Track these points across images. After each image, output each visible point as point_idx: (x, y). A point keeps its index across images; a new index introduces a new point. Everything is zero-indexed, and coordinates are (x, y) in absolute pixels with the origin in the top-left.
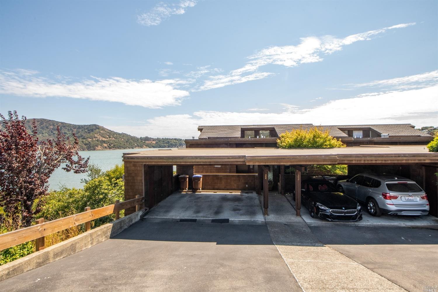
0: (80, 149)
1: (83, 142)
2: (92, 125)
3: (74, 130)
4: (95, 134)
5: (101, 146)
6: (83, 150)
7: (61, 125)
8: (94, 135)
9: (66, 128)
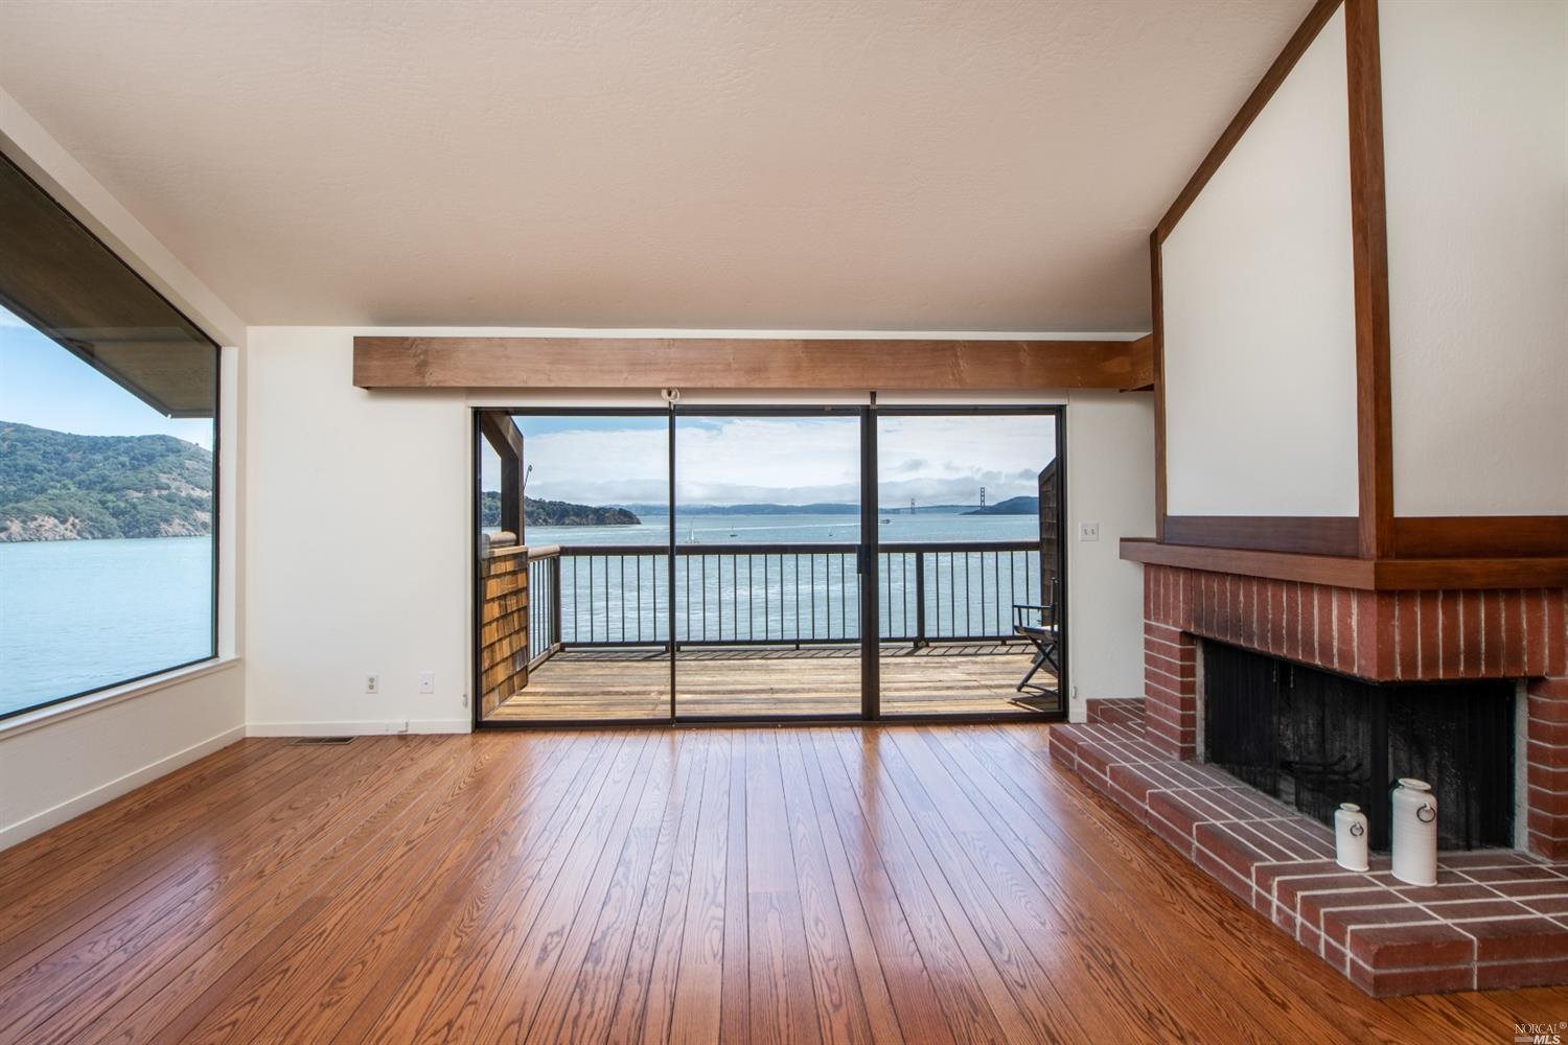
0: (92, 534)
1: (103, 503)
2: (149, 437)
3: (70, 455)
4: (161, 471)
5: (186, 519)
6: (105, 537)
7: (15, 435)
8: (157, 476)
9: (36, 449)
